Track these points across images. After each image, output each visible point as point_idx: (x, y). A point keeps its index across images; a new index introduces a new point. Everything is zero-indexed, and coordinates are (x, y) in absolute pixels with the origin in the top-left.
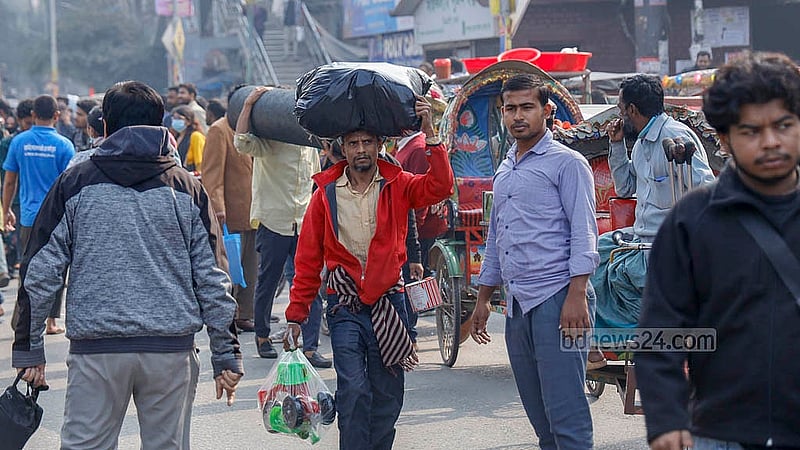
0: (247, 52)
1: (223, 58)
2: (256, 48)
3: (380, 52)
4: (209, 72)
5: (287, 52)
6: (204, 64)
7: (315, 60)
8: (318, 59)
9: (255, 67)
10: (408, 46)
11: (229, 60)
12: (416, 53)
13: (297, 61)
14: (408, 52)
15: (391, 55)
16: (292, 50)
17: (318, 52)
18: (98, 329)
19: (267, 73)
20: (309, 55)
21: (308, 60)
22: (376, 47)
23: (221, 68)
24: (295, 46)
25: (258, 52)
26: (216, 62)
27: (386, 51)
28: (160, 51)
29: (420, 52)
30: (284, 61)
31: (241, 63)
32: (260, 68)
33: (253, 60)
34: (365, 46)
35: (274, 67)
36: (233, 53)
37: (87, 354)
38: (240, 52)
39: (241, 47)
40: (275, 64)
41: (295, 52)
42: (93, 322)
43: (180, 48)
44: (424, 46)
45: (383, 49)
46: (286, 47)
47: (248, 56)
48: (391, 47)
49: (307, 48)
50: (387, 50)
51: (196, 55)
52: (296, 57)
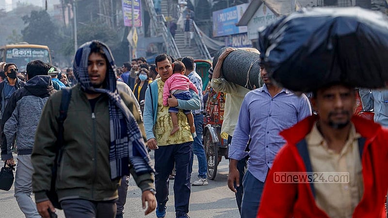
0: (167, 44)
1: (155, 47)
2: (171, 42)
3: (231, 43)
4: (149, 54)
5: (186, 44)
6: (146, 51)
7: (199, 47)
8: (201, 48)
9: (171, 51)
10: (244, 40)
11: (158, 47)
12: (248, 44)
13: (190, 48)
14: (244, 43)
15: (236, 45)
16: (188, 43)
17: (200, 44)
18: (30, 145)
19: (176, 54)
20: (197, 45)
21: (196, 48)
22: (228, 41)
23: (154, 52)
24: (190, 41)
25: (172, 45)
26: (152, 50)
27: (233, 44)
28: (126, 43)
29: (251, 43)
30: (185, 48)
31: (164, 49)
32: (173, 51)
33: (169, 48)
34: (223, 41)
35: (179, 51)
36: (160, 45)
37: (25, 154)
38: (164, 44)
39: (164, 42)
40: (180, 50)
41: (190, 44)
42: (28, 143)
43: (136, 42)
44: (252, 40)
45: (232, 42)
46: (185, 41)
47: (167, 46)
48: (236, 42)
49: (195, 42)
50: (234, 42)
51: (143, 46)
52: (190, 46)
